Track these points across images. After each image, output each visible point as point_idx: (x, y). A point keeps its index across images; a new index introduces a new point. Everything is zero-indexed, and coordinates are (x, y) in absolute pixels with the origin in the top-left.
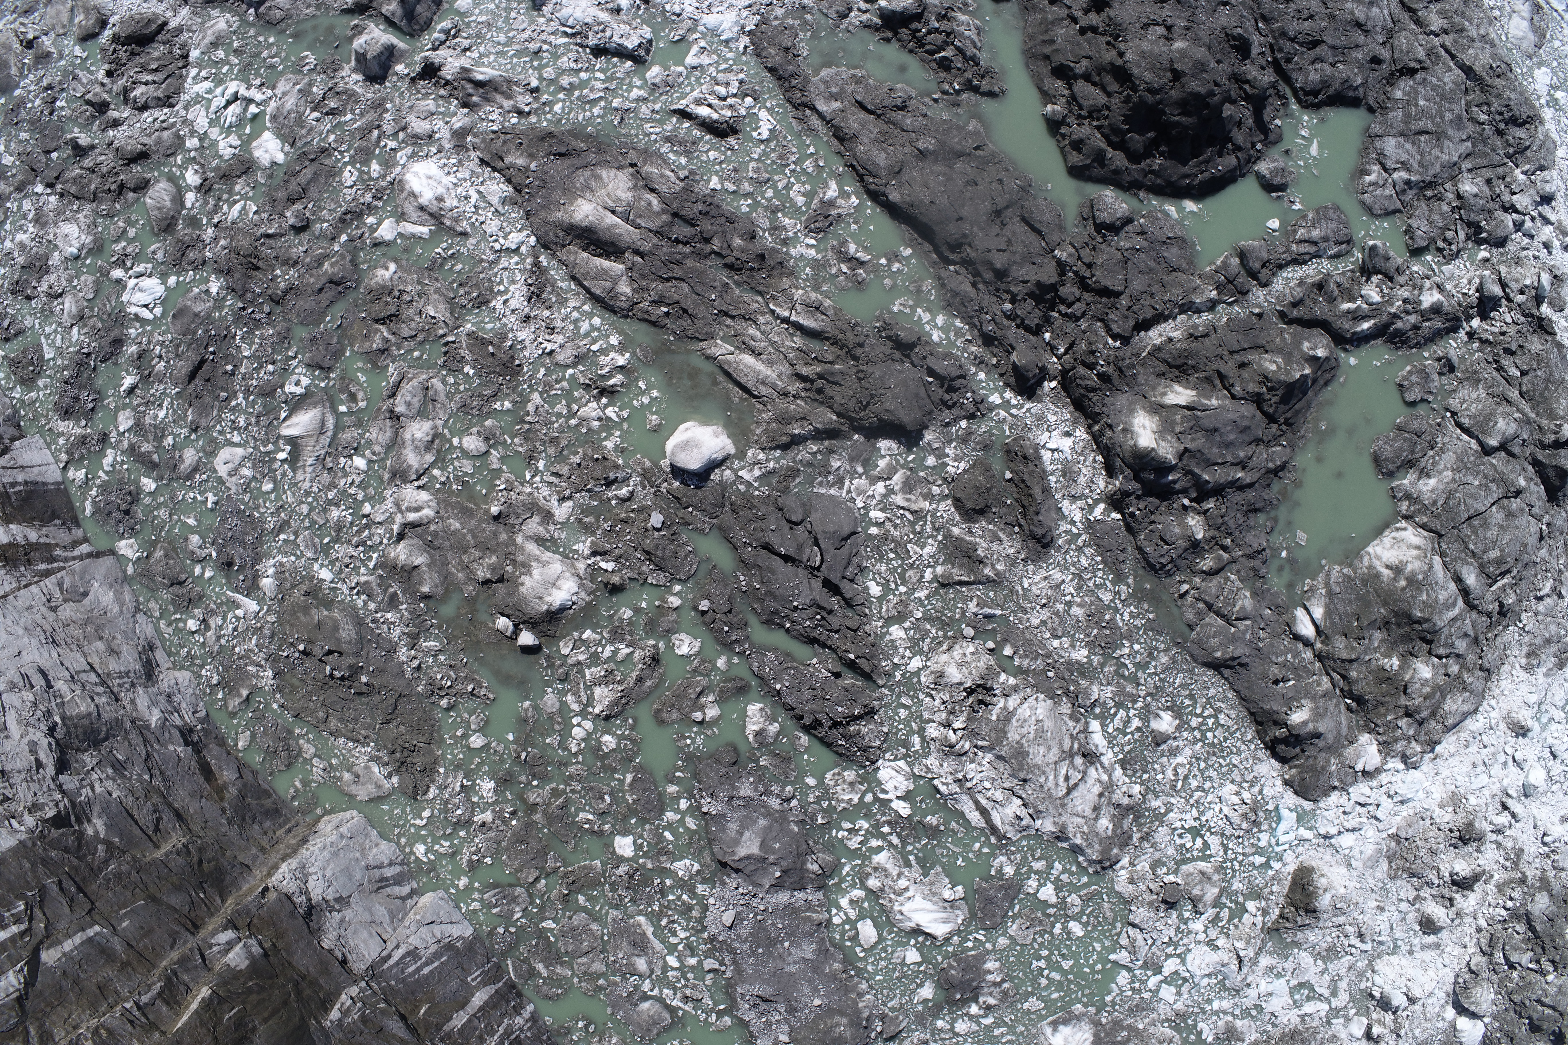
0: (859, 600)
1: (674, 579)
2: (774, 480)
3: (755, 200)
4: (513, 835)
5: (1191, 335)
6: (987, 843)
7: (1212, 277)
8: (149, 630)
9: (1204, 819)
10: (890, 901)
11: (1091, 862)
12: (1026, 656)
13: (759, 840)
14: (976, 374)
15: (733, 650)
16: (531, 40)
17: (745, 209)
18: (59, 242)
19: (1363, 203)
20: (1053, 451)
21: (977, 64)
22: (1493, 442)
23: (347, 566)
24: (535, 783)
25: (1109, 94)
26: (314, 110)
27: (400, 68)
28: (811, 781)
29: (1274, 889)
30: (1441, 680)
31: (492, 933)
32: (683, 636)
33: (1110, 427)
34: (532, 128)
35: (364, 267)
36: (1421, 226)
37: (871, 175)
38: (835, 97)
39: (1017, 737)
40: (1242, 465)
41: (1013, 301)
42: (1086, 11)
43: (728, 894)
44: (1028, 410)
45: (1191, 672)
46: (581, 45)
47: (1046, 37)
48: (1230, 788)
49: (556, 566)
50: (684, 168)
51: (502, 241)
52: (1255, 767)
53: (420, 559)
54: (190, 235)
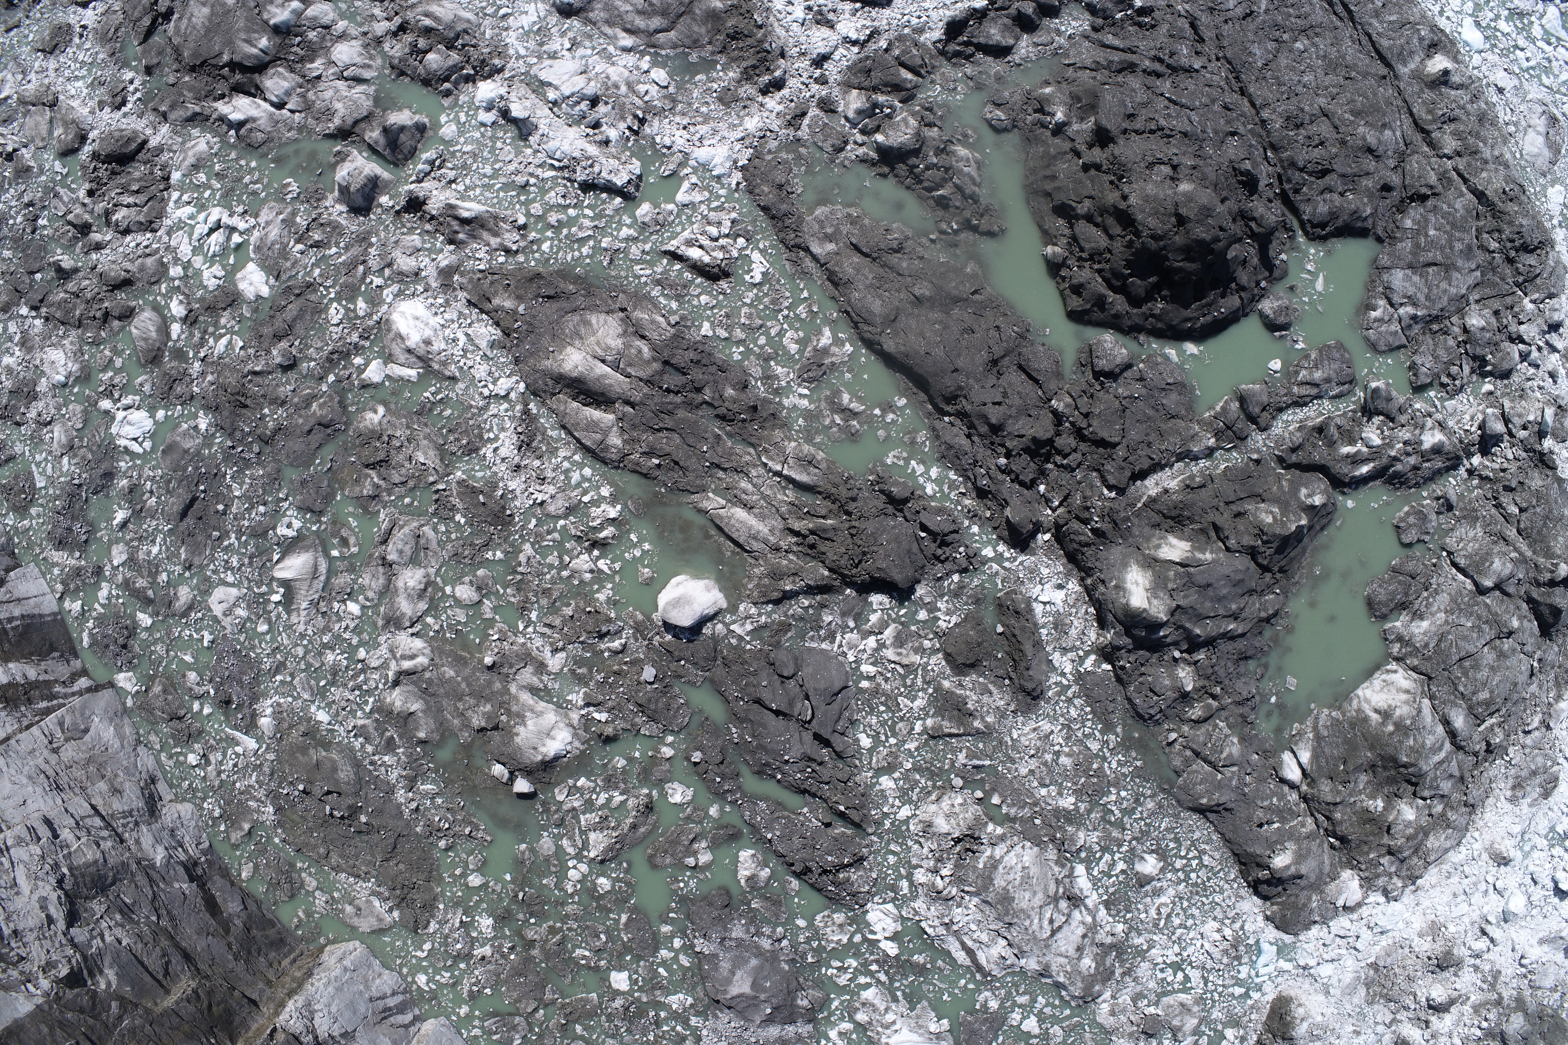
0: (850, 752)
1: (667, 731)
2: (766, 634)
3: (747, 348)
4: (512, 968)
5: (1188, 486)
6: (973, 979)
7: (1210, 424)
8: (150, 763)
9: (1185, 954)
10: (878, 1033)
11: (1074, 997)
12: (1014, 805)
13: (751, 979)
14: (969, 527)
15: (725, 799)
16: (517, 172)
17: (737, 357)
18: (46, 368)
19: (1367, 339)
20: (1045, 603)
21: (976, 202)
22: (1488, 583)
24: (532, 921)
25: (1111, 238)
26: (298, 241)
27: (384, 200)
28: (801, 923)
29: (1253, 1017)
30: (1424, 821)
32: (676, 785)
33: (1103, 582)
34: (520, 268)
35: (352, 409)
36: (1426, 363)
37: (866, 322)
38: (829, 238)
39: (1003, 884)
40: (1235, 617)
41: (1008, 456)
42: (1090, 146)
43: (720, 1027)
44: (1021, 563)
45: (1176, 816)
46: (569, 180)
47: (1048, 173)
48: (1213, 925)
49: (551, 716)
50: (675, 313)
51: (491, 387)
52: (1238, 905)
53: (416, 706)
54: (177, 368)
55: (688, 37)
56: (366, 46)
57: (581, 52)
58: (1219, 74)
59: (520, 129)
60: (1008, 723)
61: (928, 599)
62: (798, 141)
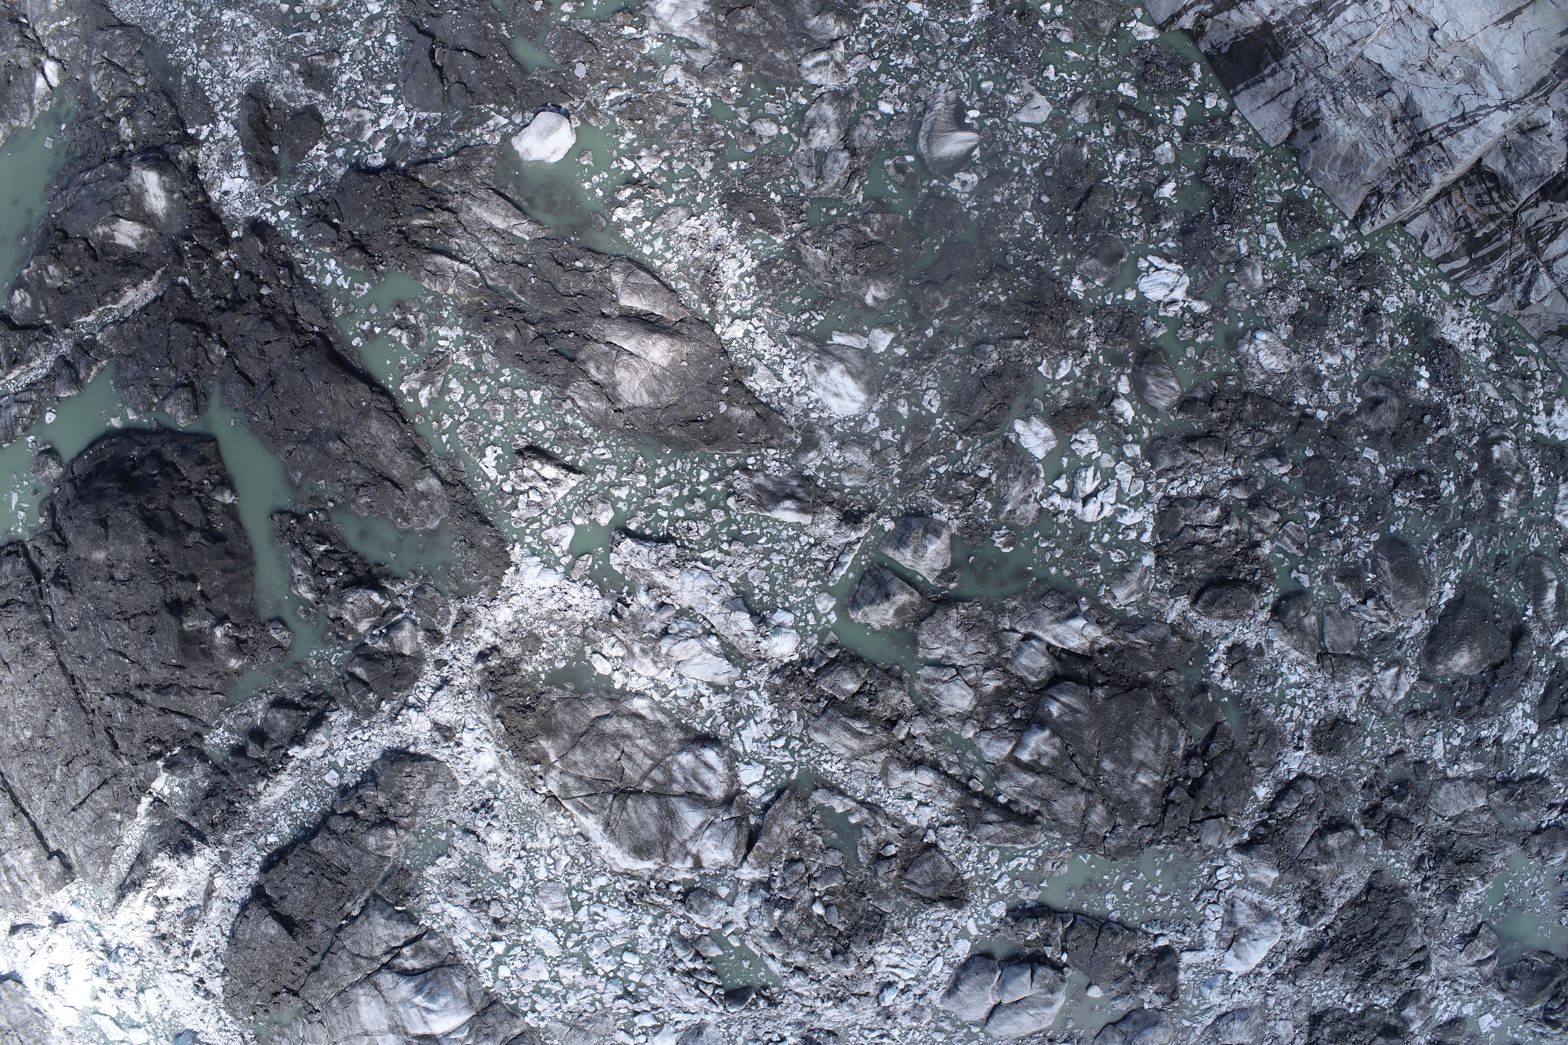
0: (404, 29)
1: (566, 25)
2: (475, 119)
3: (497, 381)
5: (118, 293)
7: (100, 354)
14: (299, 234)
16: (742, 556)
17: (506, 371)
20: (239, 177)
21: (292, 542)
23: (892, 15)
25: (169, 509)
26: (987, 480)
27: (889, 525)
33: (187, 198)
34: (729, 452)
37: (385, 412)
38: (424, 495)
41: (260, 296)
42: (191, 602)
44: (257, 209)
45: (143, 19)
46: (685, 547)
47: (229, 575)
49: (676, 25)
50: (568, 412)
51: (751, 328)
53: (814, 22)
54: (1116, 344)
55: (576, 709)
56: (935, 706)
57: (689, 693)
58: (92, 693)
59: (746, 605)
60: (272, 72)
61: (335, 166)
62: (460, 598)
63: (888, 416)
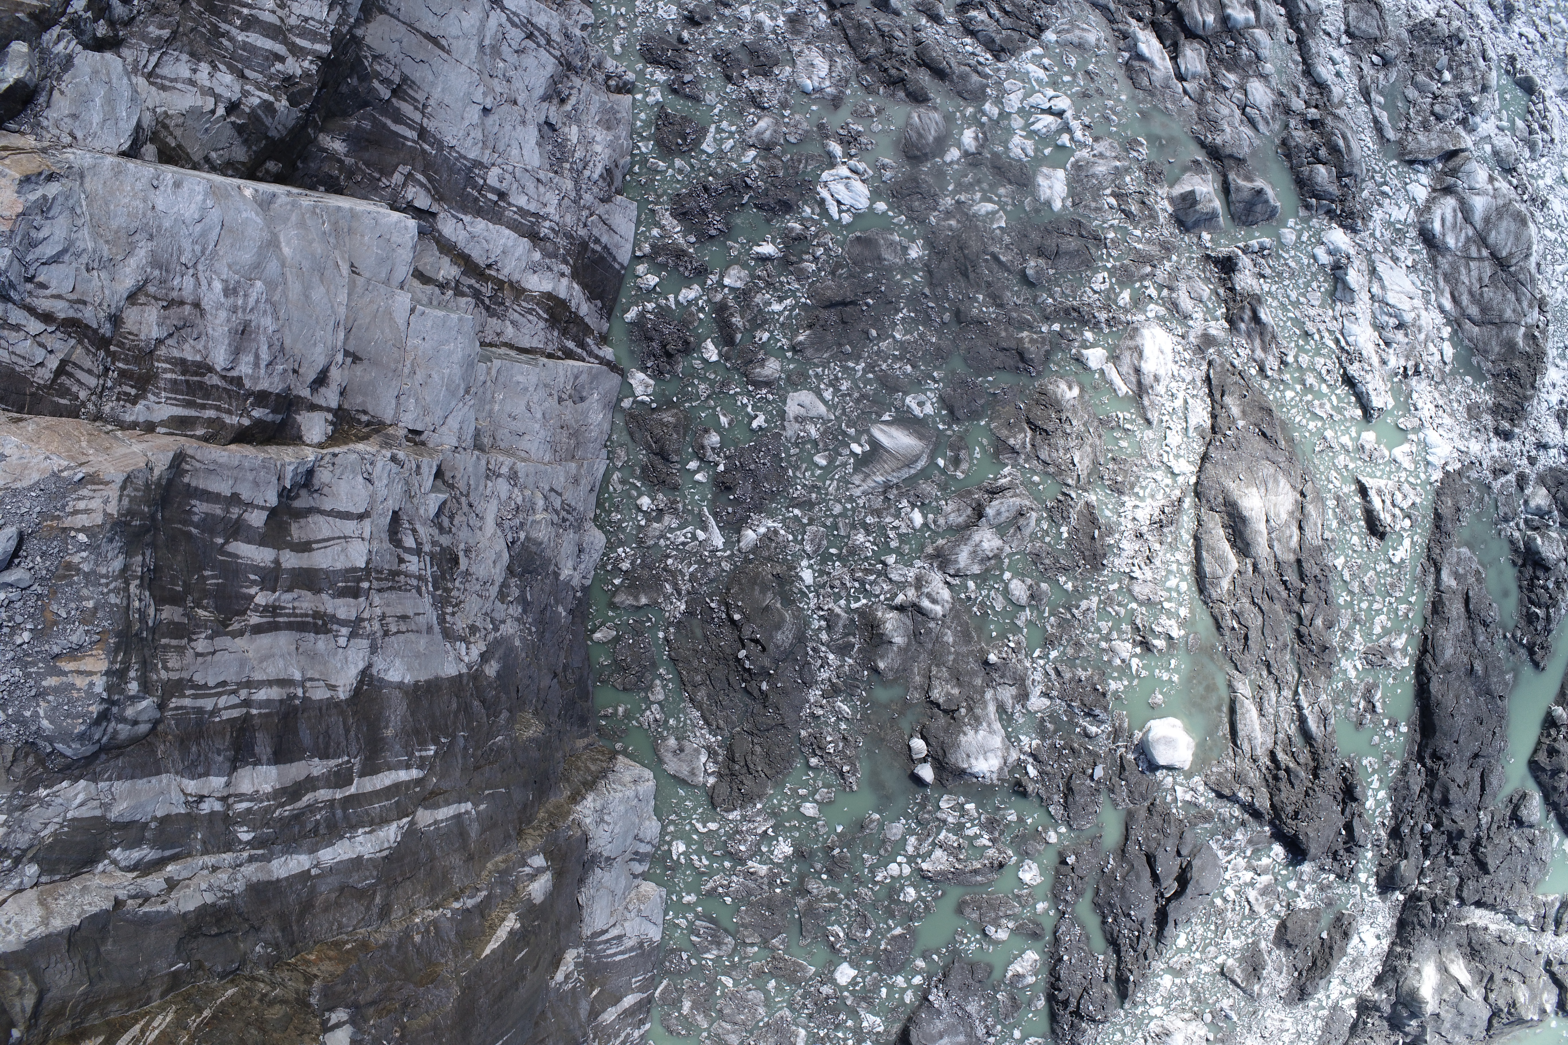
0: (1167, 940)
1: (1067, 822)
2: (1193, 811)
3: (1352, 600)
4: (768, 898)
5: (1500, 937)
7: (1539, 905)
14: (1369, 851)
15: (1058, 905)
17: (1341, 601)
18: (799, 62)
20: (1361, 941)
21: (1547, 636)
23: (832, 587)
26: (1114, 195)
27: (1206, 236)
28: (1017, 1034)
31: (672, 951)
32: (1035, 866)
33: (1410, 958)
34: (1261, 392)
37: (1433, 657)
38: (1457, 576)
41: (1435, 827)
46: (1341, 364)
49: (998, 740)
50: (1331, 531)
53: (899, 639)
54: (930, 186)
55: (1484, 343)
56: (1275, 105)
57: (1414, 277)
59: (1335, 289)
60: (1272, 1002)
61: (1305, 878)
62: (1489, 487)
63: (1139, 302)
